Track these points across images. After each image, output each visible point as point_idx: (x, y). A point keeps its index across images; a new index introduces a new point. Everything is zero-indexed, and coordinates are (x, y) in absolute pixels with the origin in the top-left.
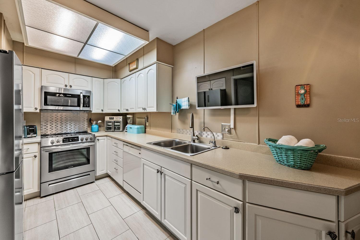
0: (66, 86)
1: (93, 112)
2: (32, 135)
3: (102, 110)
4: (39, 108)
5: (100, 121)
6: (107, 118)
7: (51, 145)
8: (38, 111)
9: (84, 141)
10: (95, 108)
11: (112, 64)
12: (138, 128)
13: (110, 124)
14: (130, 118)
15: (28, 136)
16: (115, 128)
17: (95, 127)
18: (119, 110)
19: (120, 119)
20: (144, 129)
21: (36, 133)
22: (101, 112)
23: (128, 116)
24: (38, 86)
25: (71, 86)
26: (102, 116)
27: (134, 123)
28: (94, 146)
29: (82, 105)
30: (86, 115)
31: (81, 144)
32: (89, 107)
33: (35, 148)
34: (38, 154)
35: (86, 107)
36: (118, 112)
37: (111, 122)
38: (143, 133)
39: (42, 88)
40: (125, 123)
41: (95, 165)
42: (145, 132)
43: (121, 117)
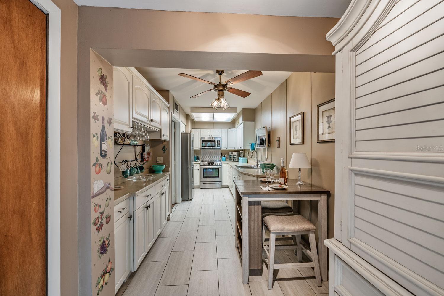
0: (210, 136)
1: (222, 149)
2: (198, 160)
3: (227, 148)
4: (200, 148)
5: (226, 155)
6: (230, 153)
7: (203, 165)
8: (200, 149)
9: (219, 165)
10: (223, 147)
11: (230, 120)
12: (242, 159)
13: (231, 156)
14: (241, 153)
15: (197, 161)
16: (234, 160)
17: (223, 158)
18: (235, 148)
19: (236, 153)
20: (247, 160)
21: (199, 160)
22: (226, 149)
23: (241, 152)
24: (200, 138)
25: (212, 136)
26: (227, 152)
27: (244, 156)
28: (221, 168)
29: (216, 145)
30: (220, 151)
31: (215, 166)
32: (220, 146)
33: (198, 166)
34: (199, 169)
35: (219, 146)
36: (234, 149)
37: (231, 155)
38: (246, 163)
39: (201, 138)
40: (239, 156)
41: (221, 179)
42: (248, 162)
43: (237, 152)
